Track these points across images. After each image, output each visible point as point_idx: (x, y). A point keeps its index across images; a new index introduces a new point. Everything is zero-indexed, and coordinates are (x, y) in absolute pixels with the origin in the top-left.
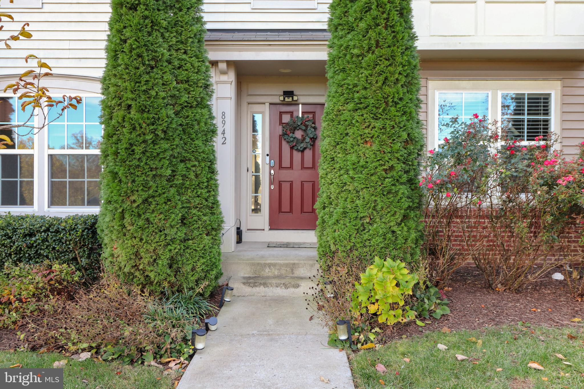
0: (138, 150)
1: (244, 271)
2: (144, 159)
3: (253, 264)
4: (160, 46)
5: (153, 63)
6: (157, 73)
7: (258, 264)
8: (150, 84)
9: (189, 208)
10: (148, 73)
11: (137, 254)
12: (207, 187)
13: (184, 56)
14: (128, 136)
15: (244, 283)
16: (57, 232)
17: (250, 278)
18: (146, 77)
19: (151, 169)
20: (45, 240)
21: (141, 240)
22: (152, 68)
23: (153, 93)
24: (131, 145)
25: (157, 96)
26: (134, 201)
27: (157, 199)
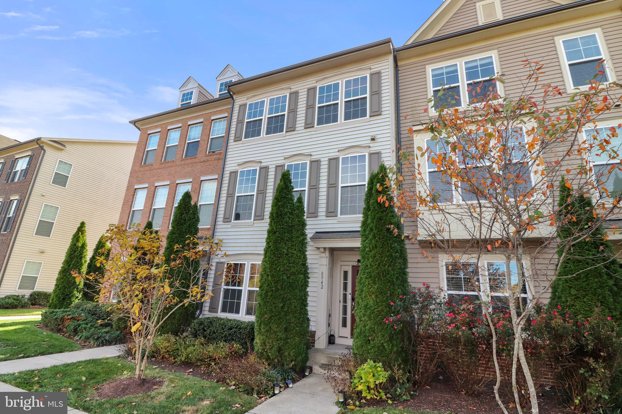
0: (269, 294)
1: (323, 360)
2: (271, 299)
3: (328, 357)
4: (283, 248)
5: (280, 256)
6: (281, 260)
7: (331, 357)
8: (277, 265)
9: (290, 323)
10: (277, 260)
11: (264, 343)
12: (299, 313)
13: (294, 252)
14: (266, 288)
15: (320, 367)
16: (240, 329)
17: (325, 364)
18: (276, 262)
19: (274, 304)
20: (235, 332)
21: (267, 336)
22: (280, 258)
23: (278, 269)
24: (267, 292)
25: (279, 271)
26: (266, 318)
27: (275, 317)
